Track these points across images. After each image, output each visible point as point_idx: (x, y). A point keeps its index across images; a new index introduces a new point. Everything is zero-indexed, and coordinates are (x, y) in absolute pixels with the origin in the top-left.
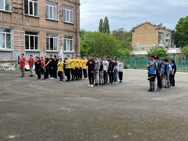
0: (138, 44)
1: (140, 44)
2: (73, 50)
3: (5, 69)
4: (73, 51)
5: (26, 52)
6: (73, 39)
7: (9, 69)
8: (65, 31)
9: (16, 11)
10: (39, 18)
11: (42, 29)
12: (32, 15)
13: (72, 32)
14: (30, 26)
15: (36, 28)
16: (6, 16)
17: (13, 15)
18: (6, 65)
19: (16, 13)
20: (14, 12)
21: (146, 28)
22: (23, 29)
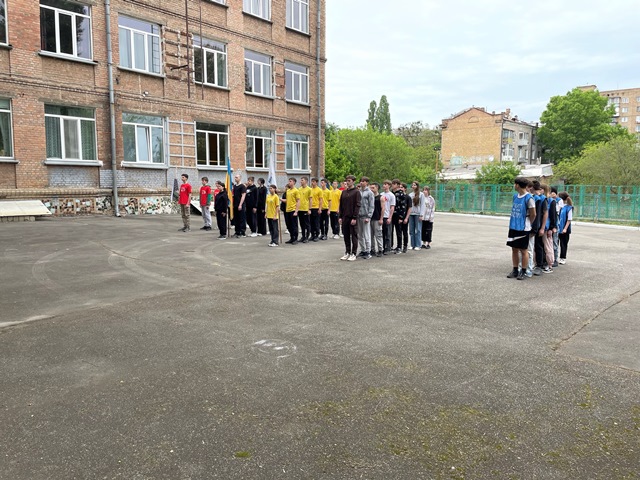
0: (454, 155)
1: (458, 155)
2: (309, 167)
3: (150, 211)
4: (309, 170)
5: (200, 170)
6: (308, 143)
7: (160, 211)
8: (290, 122)
9: (175, 73)
10: (229, 91)
11: (237, 118)
12: (213, 83)
13: (305, 124)
14: (207, 110)
15: (223, 116)
16: (150, 86)
17: (169, 83)
18: (152, 200)
19: (175, 78)
20: (170, 77)
21: (475, 119)
22: (193, 116)
